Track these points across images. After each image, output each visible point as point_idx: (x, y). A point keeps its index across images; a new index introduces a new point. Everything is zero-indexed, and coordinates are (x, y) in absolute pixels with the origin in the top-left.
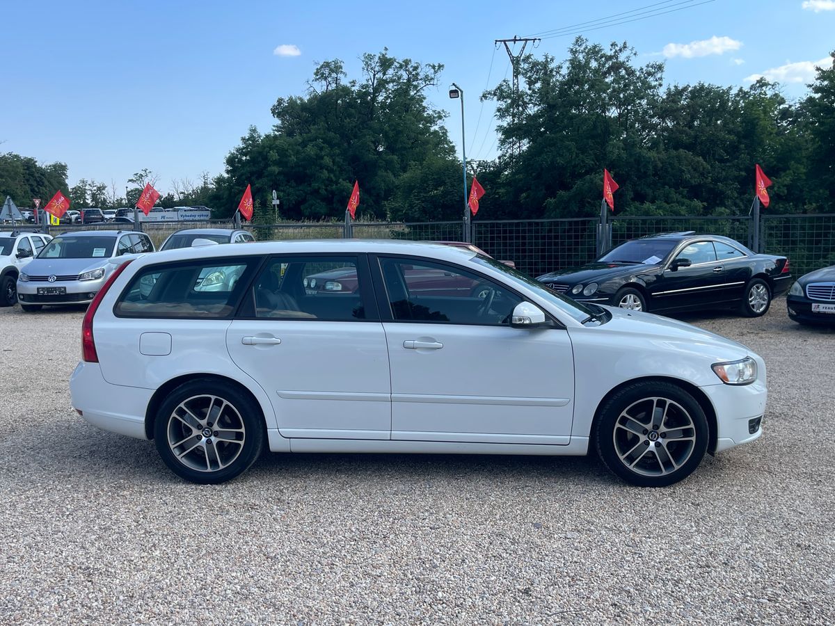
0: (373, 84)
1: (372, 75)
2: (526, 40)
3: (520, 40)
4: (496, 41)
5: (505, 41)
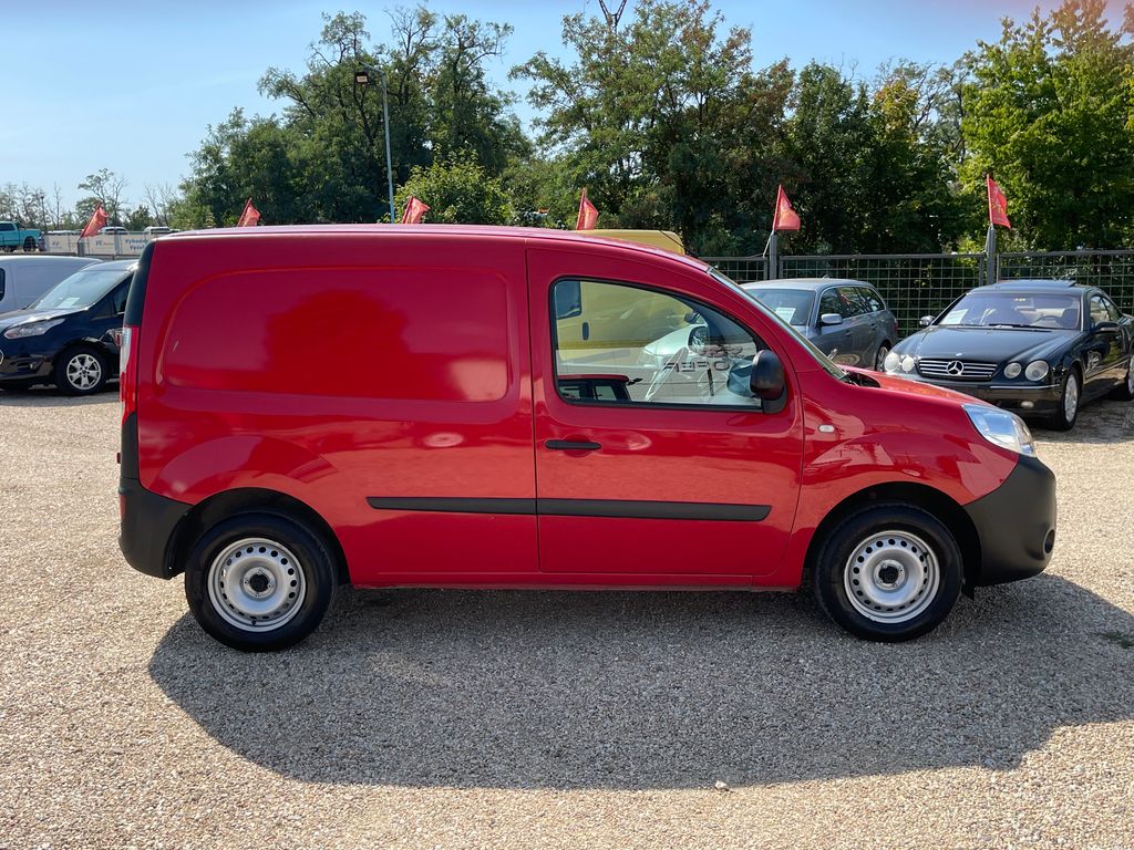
0: (408, 50)
1: (406, 36)
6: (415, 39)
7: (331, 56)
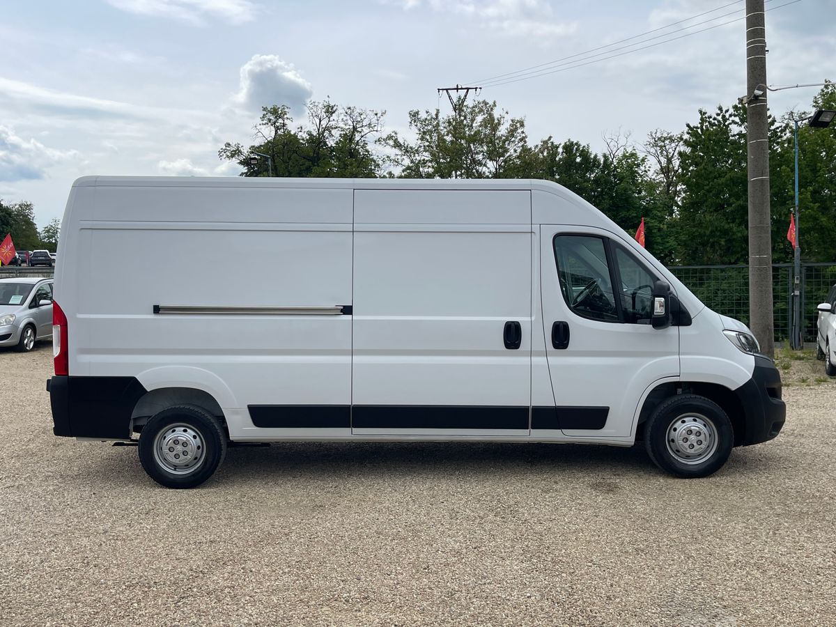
0: (319, 130)
1: (318, 121)
2: (468, 89)
3: (462, 89)
4: (439, 90)
5: (447, 90)
6: (324, 123)
7: (269, 133)
